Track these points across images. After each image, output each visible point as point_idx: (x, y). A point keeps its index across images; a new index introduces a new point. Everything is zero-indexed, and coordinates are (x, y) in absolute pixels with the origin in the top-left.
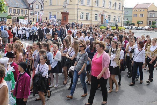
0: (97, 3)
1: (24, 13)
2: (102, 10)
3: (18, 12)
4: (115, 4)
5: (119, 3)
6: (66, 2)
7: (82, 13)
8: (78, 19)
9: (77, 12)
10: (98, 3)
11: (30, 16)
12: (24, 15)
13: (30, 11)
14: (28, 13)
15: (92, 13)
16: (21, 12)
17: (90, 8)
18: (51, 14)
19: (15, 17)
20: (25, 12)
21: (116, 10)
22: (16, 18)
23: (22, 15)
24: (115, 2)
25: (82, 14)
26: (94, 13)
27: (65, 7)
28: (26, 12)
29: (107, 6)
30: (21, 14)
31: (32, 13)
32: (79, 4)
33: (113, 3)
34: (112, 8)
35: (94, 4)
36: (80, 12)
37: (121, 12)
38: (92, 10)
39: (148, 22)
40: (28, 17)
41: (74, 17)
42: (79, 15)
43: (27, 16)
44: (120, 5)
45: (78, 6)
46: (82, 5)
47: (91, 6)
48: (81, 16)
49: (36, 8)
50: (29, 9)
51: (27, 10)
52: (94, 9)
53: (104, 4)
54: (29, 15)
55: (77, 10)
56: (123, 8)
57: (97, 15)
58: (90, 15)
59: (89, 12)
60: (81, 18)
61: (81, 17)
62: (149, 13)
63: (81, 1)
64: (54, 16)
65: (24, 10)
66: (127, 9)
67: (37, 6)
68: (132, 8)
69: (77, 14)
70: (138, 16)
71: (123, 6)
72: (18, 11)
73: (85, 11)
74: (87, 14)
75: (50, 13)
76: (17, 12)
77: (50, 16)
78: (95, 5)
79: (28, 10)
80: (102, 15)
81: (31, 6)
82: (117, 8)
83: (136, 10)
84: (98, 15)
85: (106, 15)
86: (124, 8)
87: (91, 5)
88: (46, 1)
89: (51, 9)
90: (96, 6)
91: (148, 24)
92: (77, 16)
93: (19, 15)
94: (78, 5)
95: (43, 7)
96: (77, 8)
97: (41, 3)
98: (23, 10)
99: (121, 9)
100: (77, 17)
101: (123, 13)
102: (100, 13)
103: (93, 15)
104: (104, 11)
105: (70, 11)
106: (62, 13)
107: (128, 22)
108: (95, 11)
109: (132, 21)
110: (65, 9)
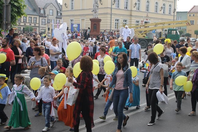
0: (137, 5)
1: (33, 22)
2: (146, 16)
3: (25, 21)
4: (163, 7)
5: (170, 5)
6: (97, 5)
7: (118, 20)
8: (112, 29)
9: (110, 19)
10: (139, 6)
11: (41, 26)
12: (33, 25)
13: (41, 18)
14: (38, 22)
15: (131, 19)
16: (29, 20)
17: (128, 13)
18: (72, 22)
19: (21, 27)
20: (34, 20)
21: (165, 14)
22: (22, 29)
23: (31, 25)
24: (164, 4)
25: (117, 22)
26: (134, 20)
27: (95, 11)
28: (36, 20)
29: (152, 9)
30: (29, 24)
31: (44, 21)
32: (114, 7)
33: (160, 5)
34: (159, 12)
35: (134, 7)
36: (114, 18)
37: (172, 18)
38: (131, 15)
40: (39, 27)
41: (106, 26)
42: (114, 22)
43: (36, 26)
44: (170, 8)
45: (111, 10)
46: (117, 8)
47: (130, 10)
48: (116, 24)
49: (49, 14)
50: (40, 16)
51: (36, 18)
52: (134, 14)
53: (148, 7)
54: (39, 25)
55: (110, 16)
56: (175, 13)
57: (138, 22)
59: (128, 18)
61: (116, 26)
63: (116, 3)
64: (77, 24)
65: (33, 17)
66: (180, 14)
67: (51, 11)
68: (187, 12)
69: (110, 21)
71: (175, 9)
72: (24, 19)
73: (122, 17)
75: (72, 20)
76: (22, 21)
77: (72, 25)
78: (136, 8)
79: (38, 17)
80: (145, 22)
81: (42, 12)
82: (167, 12)
83: (192, 15)
84: (140, 22)
85: (151, 21)
86: (177, 12)
87: (129, 8)
88: (66, 4)
89: (73, 16)
90: (138, 10)
92: (111, 25)
93: (25, 24)
94: (111, 8)
95: (59, 13)
96: (110, 13)
97: (57, 8)
98: (31, 18)
99: (172, 14)
100: (110, 26)
101: (175, 19)
102: (142, 19)
103: (132, 23)
104: (148, 17)
105: (100, 17)
106: (91, 20)
107: (181, 32)
108: (136, 16)
109: (187, 30)
110: (95, 14)
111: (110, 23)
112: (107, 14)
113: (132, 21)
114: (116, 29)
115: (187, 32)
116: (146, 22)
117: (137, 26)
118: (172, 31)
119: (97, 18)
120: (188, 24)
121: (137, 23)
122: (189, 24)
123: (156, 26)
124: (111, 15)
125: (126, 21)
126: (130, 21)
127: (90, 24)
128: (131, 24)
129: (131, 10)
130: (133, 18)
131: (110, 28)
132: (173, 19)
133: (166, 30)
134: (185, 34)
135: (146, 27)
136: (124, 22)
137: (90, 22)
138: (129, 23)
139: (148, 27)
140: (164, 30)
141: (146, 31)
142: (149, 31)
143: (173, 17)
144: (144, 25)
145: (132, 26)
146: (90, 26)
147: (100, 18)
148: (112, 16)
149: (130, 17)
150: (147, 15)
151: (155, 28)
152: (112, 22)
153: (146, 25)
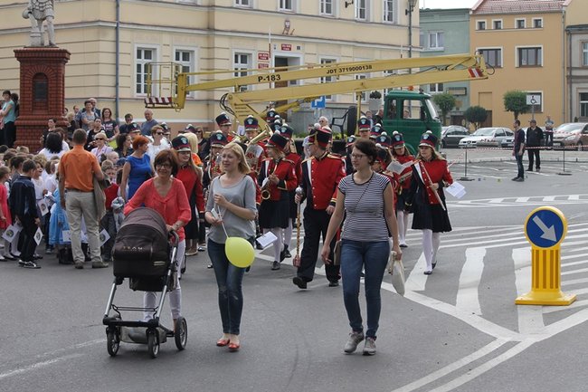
2: (280, 29)
7: (148, 54)
8: (120, 96)
9: (110, 47)
15: (210, 48)
17: (196, 19)
21: (367, 22)
25: (143, 61)
26: (225, 52)
27: (37, 12)
34: (339, 10)
36: (131, 42)
37: (399, 37)
38: (210, 29)
39: (575, 97)
41: (91, 81)
42: (129, 63)
47: (205, 4)
48: (143, 74)
52: (221, 21)
57: (244, 58)
58: (197, 64)
59: (195, 44)
60: (143, 84)
61: (139, 80)
62: (576, 39)
66: (438, 17)
68: (468, 10)
69: (110, 58)
70: (509, 59)
73: (166, 39)
74: (177, 54)
80: (277, 59)
82: (377, 10)
83: (489, 24)
84: (254, 62)
85: (306, 56)
86: (421, 12)
90: (240, 5)
91: (576, 112)
92: (117, 76)
96: (111, 17)
99: (401, 18)
100: (111, 81)
101: (416, 41)
102: (263, 47)
103: (218, 65)
104: (291, 36)
105: (61, 41)
106: (20, 55)
107: (445, 104)
108: (234, 33)
109: (473, 92)
110: (39, 26)
111: (110, 70)
112: (96, 25)
113: (218, 53)
114: (143, 94)
115: (474, 103)
116: (282, 62)
117: (241, 80)
118: (406, 102)
119: (47, 43)
120: (474, 70)
121: (240, 65)
122: (480, 73)
123: (328, 79)
124: (116, 28)
125: (186, 56)
126: (204, 53)
127: (17, 74)
128: (210, 70)
129: (211, 7)
130: (219, 42)
131: (114, 89)
132: (406, 43)
133: (376, 96)
134: (463, 109)
135: (284, 84)
136: (177, 59)
137: (18, 64)
138: (204, 64)
139: (293, 82)
140: (367, 96)
141: (285, 102)
142: (298, 103)
143: (406, 32)
144: (273, 77)
145: (219, 77)
146: (15, 87)
147: (62, 47)
148: (121, 33)
149: (208, 36)
150: (287, 28)
151: (327, 88)
152: (120, 62)
153: (284, 76)
